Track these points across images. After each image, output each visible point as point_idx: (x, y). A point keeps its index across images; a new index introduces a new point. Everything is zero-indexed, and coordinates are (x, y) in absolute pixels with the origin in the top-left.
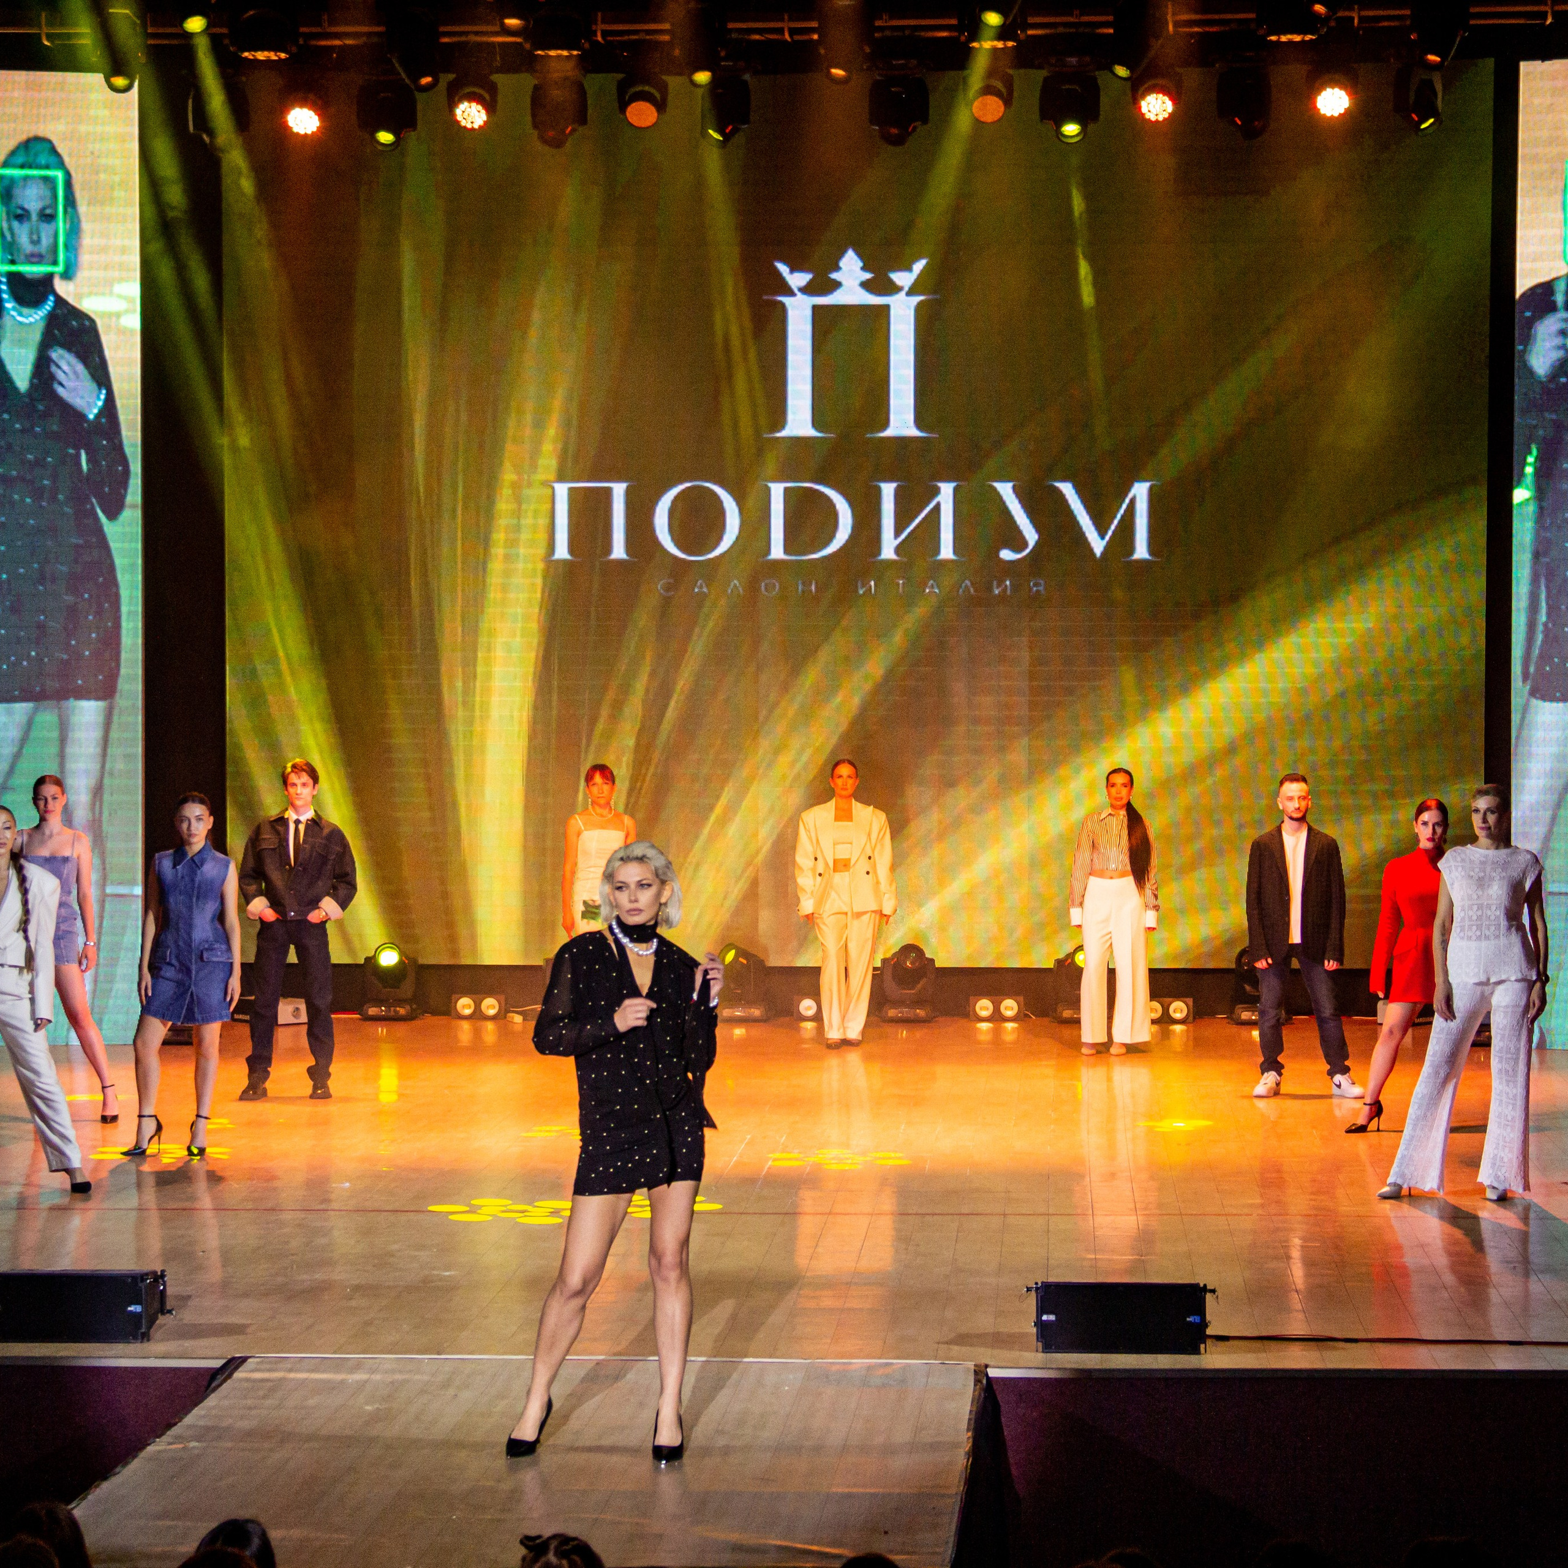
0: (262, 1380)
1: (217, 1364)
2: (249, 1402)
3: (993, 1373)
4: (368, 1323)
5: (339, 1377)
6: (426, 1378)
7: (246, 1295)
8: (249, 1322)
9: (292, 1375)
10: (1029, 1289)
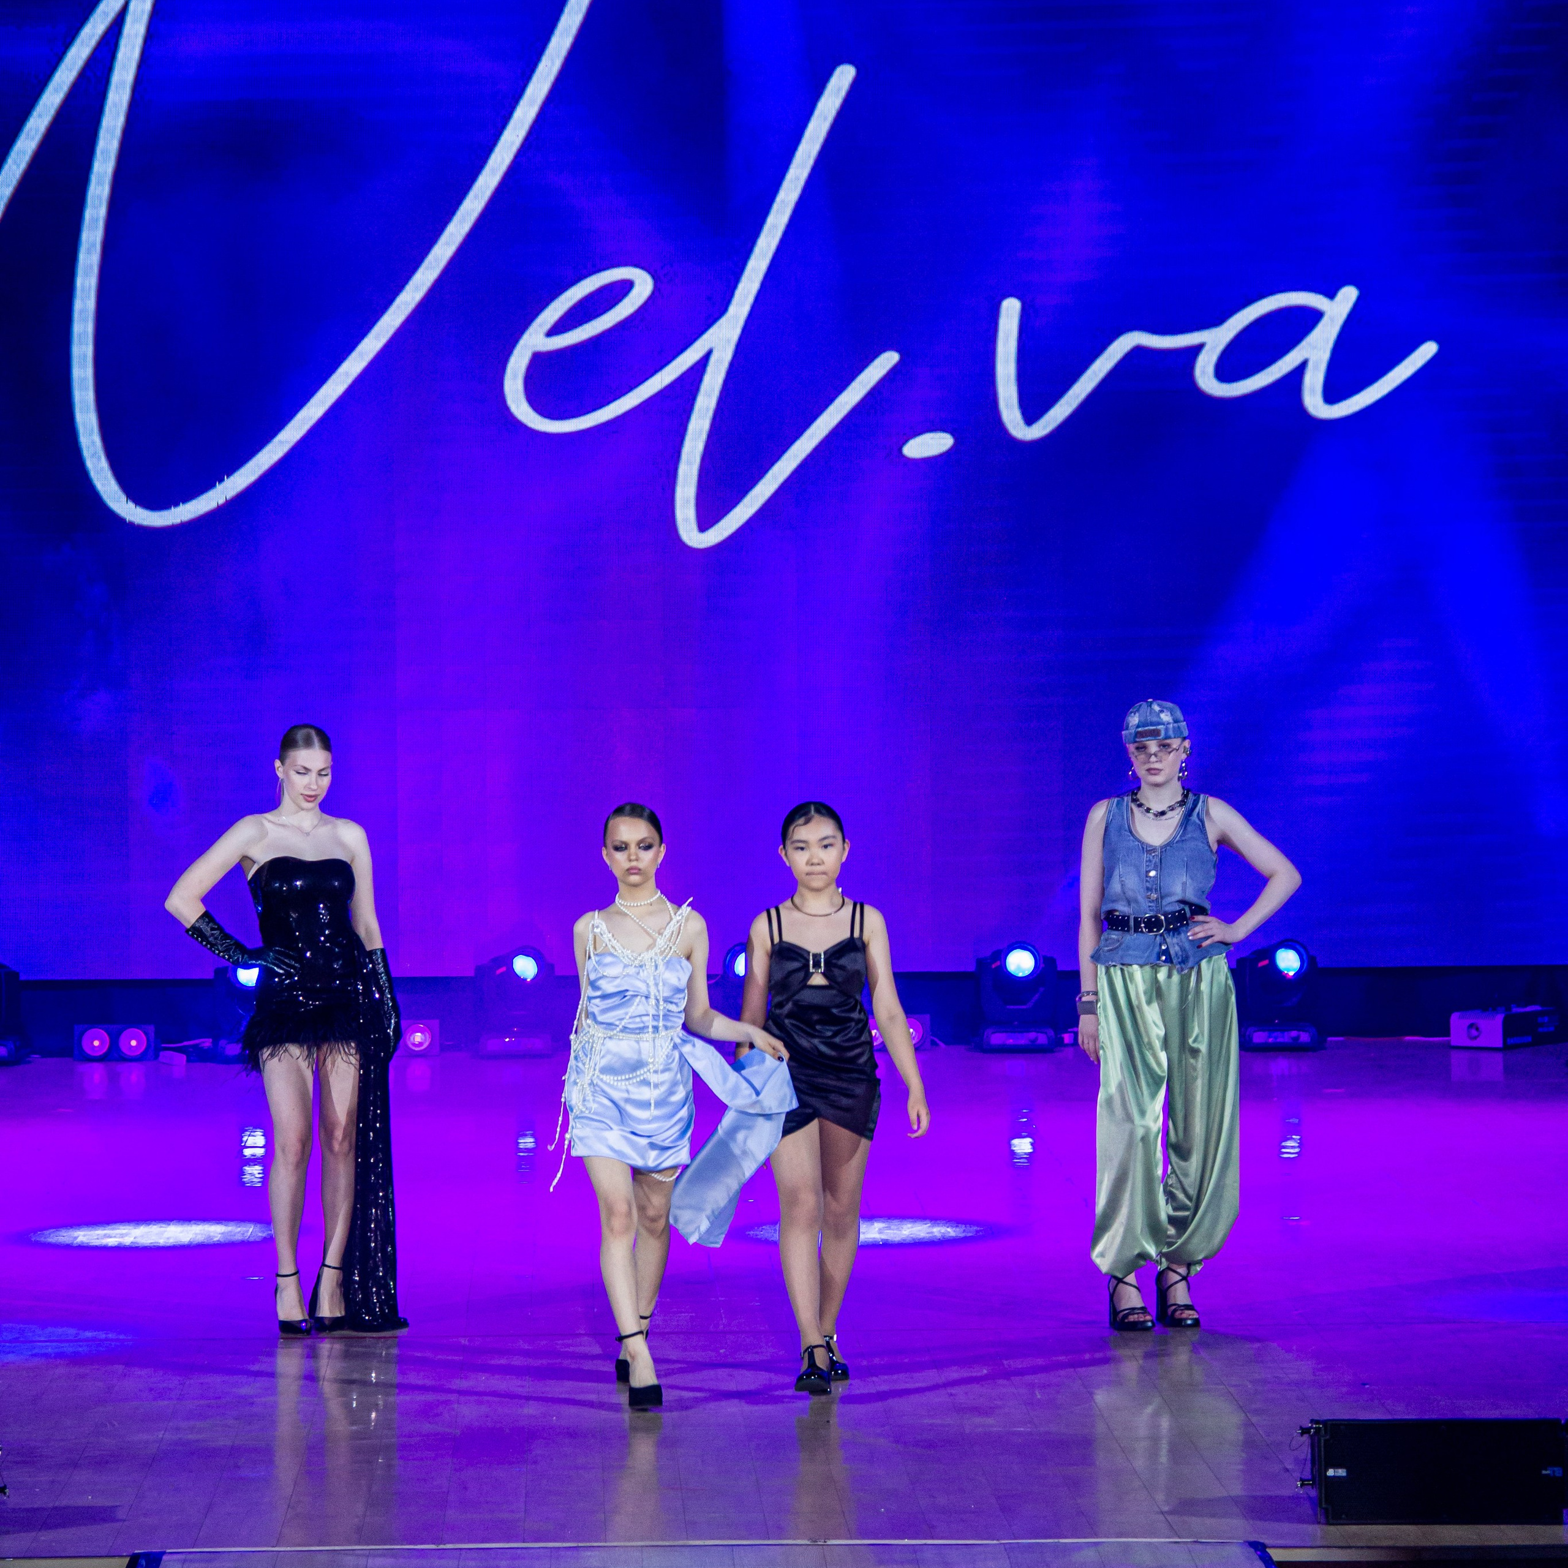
3: (1277, 1555)
10: (1305, 1431)
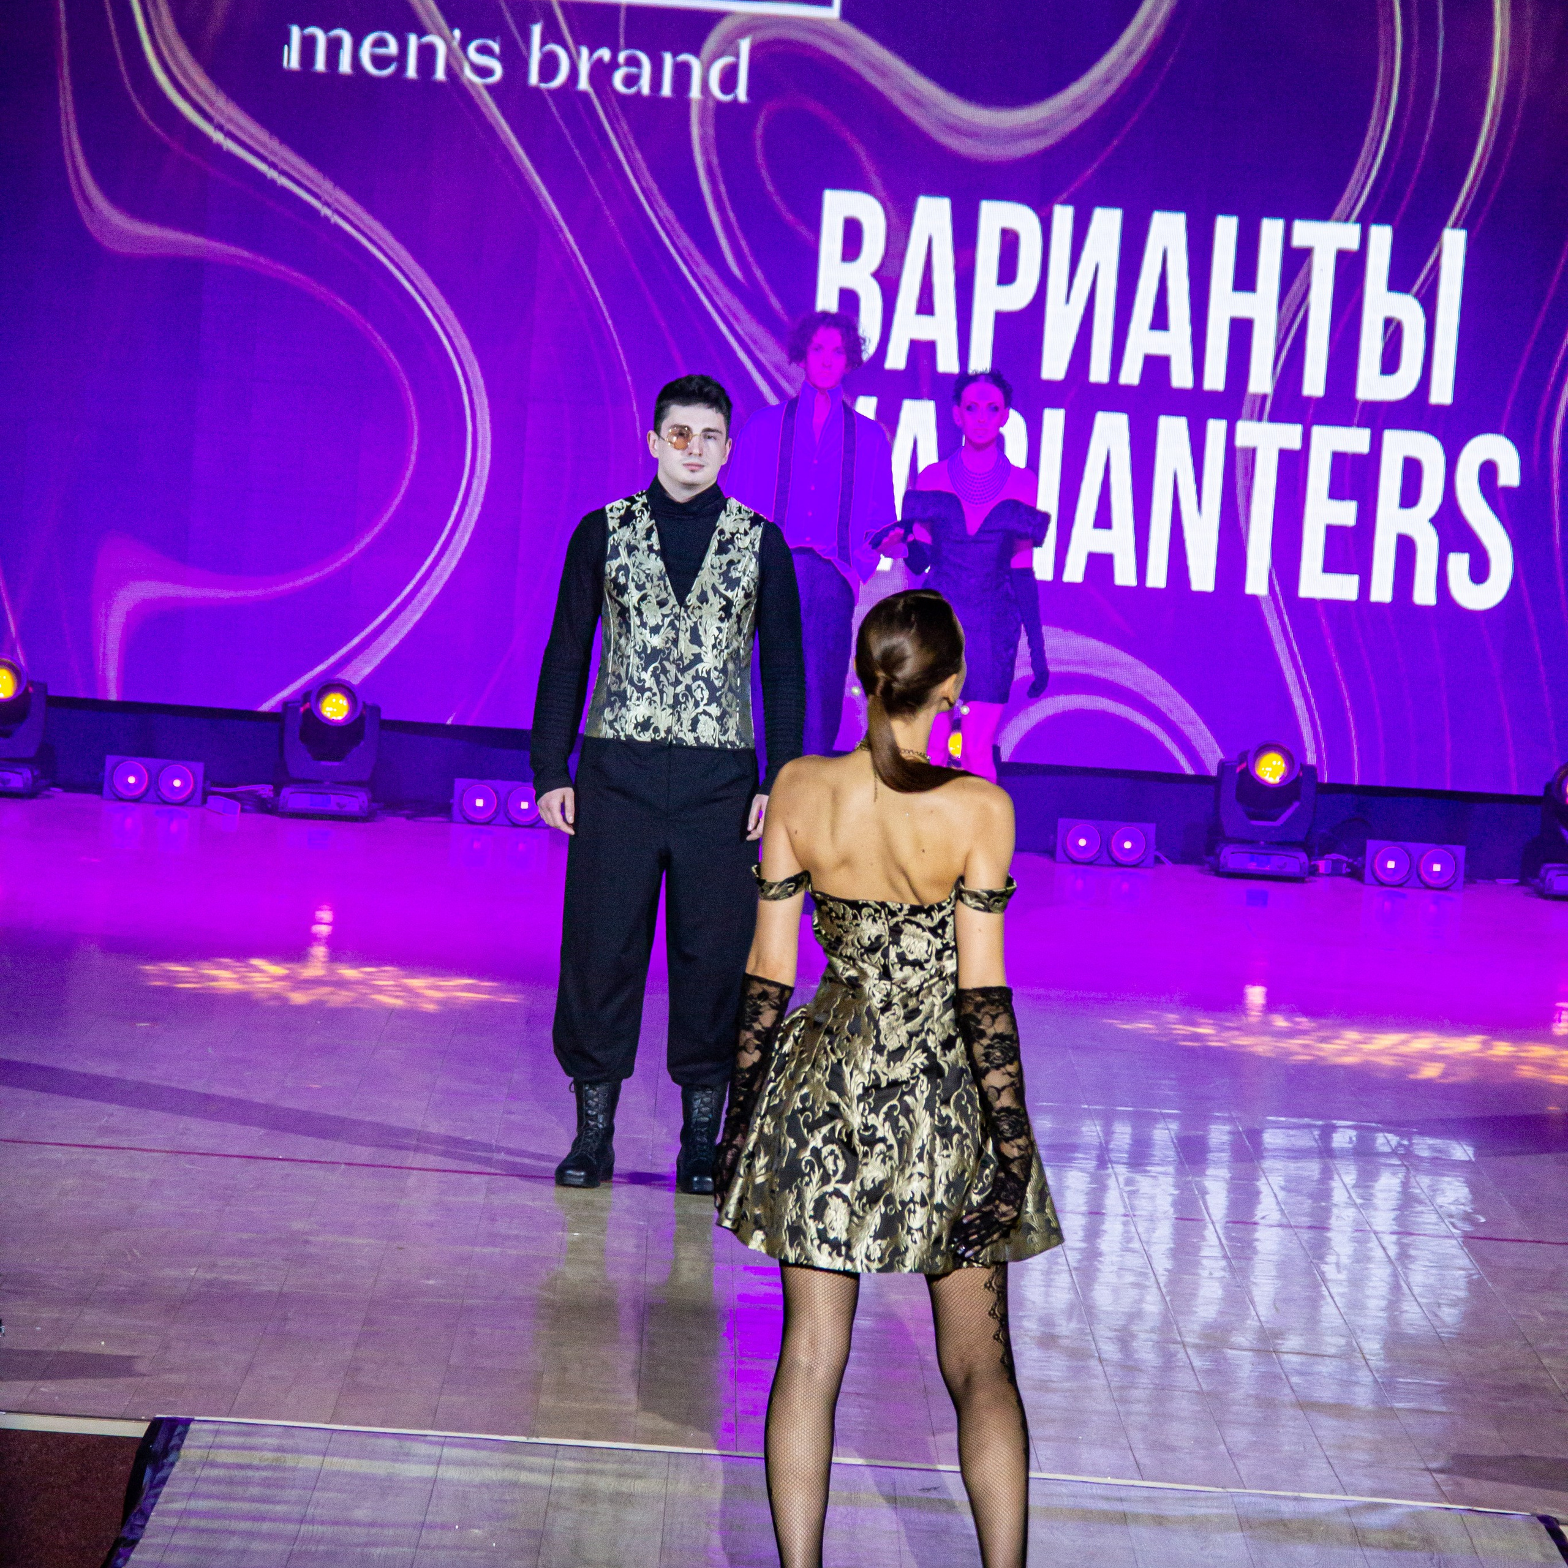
0: (241, 1467)
1: (137, 1430)
2: (246, 1506)
4: (353, 1369)
5: (379, 1468)
6: (543, 1480)
7: (84, 1300)
8: (127, 1353)
9: (290, 1460)
